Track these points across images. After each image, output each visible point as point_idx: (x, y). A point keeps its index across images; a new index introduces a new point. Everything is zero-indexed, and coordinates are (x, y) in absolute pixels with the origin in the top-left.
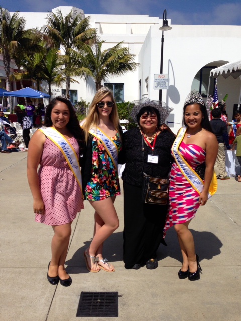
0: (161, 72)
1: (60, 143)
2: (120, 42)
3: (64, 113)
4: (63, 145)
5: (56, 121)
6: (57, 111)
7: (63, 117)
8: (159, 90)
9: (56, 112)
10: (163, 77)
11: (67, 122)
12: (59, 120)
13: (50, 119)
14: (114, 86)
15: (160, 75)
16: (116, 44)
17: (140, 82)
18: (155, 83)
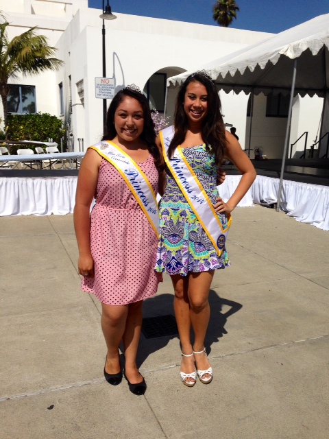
0: (104, 75)
1: (128, 172)
2: (33, 26)
3: (135, 115)
4: (132, 177)
5: (123, 129)
6: (123, 112)
7: (134, 122)
8: (102, 100)
9: (121, 115)
10: (107, 81)
11: (140, 131)
12: (126, 127)
13: (114, 125)
14: (20, 88)
15: (103, 79)
16: (27, 30)
17: (61, 86)
18: (98, 89)
